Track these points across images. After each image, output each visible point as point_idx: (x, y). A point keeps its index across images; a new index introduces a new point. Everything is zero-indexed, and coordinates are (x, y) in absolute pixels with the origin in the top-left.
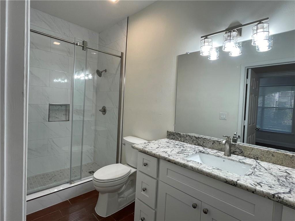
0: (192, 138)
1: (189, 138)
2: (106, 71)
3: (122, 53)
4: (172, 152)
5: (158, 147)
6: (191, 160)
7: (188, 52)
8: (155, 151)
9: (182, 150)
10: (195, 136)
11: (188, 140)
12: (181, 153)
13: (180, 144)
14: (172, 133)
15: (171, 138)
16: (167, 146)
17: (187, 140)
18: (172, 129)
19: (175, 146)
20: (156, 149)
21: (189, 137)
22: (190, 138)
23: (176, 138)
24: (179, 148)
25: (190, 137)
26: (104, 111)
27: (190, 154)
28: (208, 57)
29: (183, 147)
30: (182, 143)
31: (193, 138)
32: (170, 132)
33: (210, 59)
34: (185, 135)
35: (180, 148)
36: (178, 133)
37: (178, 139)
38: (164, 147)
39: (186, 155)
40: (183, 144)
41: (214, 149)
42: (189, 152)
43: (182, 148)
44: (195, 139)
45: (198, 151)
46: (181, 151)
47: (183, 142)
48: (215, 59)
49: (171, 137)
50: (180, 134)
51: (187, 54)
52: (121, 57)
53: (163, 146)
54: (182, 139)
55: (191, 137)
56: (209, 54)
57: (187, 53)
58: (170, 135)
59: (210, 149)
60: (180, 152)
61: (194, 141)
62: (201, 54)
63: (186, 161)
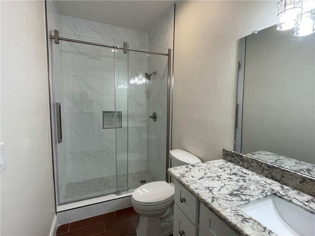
0: (261, 166)
1: (256, 164)
2: (155, 73)
3: (169, 50)
4: (222, 190)
5: (203, 178)
6: (251, 219)
7: (255, 30)
8: (194, 185)
9: (241, 187)
10: (267, 164)
11: (254, 167)
12: (236, 195)
13: (241, 174)
14: (230, 153)
15: (228, 160)
16: (218, 176)
17: (252, 167)
18: (230, 148)
19: (230, 176)
20: (198, 181)
21: (256, 162)
22: (258, 166)
23: (235, 161)
24: (236, 181)
25: (258, 164)
26: (154, 117)
27: (252, 199)
28: (292, 31)
29: (244, 181)
30: (245, 171)
31: (263, 165)
32: (227, 151)
33: (298, 34)
34: (250, 159)
35: (238, 181)
36: (239, 155)
37: (239, 163)
38: (211, 178)
39: (244, 202)
40: (245, 173)
41: (304, 192)
42: (251, 194)
43: (242, 183)
44: (267, 168)
45: (270, 193)
46: (237, 190)
47: (247, 168)
48: (310, 34)
49: (229, 158)
50: (242, 156)
51: (253, 34)
52: (169, 55)
53: (211, 175)
54: (246, 164)
55: (260, 164)
56: (296, 26)
57: (253, 32)
58: (226, 155)
59: (296, 191)
60: (235, 192)
61: (264, 171)
62: (278, 29)
63: (240, 219)
